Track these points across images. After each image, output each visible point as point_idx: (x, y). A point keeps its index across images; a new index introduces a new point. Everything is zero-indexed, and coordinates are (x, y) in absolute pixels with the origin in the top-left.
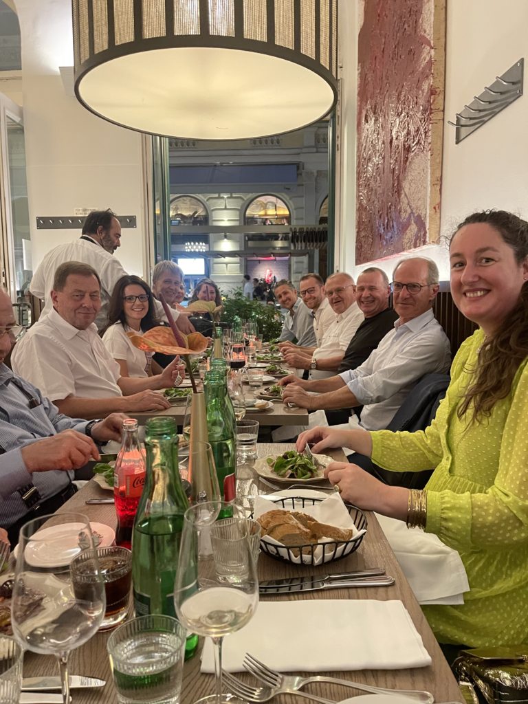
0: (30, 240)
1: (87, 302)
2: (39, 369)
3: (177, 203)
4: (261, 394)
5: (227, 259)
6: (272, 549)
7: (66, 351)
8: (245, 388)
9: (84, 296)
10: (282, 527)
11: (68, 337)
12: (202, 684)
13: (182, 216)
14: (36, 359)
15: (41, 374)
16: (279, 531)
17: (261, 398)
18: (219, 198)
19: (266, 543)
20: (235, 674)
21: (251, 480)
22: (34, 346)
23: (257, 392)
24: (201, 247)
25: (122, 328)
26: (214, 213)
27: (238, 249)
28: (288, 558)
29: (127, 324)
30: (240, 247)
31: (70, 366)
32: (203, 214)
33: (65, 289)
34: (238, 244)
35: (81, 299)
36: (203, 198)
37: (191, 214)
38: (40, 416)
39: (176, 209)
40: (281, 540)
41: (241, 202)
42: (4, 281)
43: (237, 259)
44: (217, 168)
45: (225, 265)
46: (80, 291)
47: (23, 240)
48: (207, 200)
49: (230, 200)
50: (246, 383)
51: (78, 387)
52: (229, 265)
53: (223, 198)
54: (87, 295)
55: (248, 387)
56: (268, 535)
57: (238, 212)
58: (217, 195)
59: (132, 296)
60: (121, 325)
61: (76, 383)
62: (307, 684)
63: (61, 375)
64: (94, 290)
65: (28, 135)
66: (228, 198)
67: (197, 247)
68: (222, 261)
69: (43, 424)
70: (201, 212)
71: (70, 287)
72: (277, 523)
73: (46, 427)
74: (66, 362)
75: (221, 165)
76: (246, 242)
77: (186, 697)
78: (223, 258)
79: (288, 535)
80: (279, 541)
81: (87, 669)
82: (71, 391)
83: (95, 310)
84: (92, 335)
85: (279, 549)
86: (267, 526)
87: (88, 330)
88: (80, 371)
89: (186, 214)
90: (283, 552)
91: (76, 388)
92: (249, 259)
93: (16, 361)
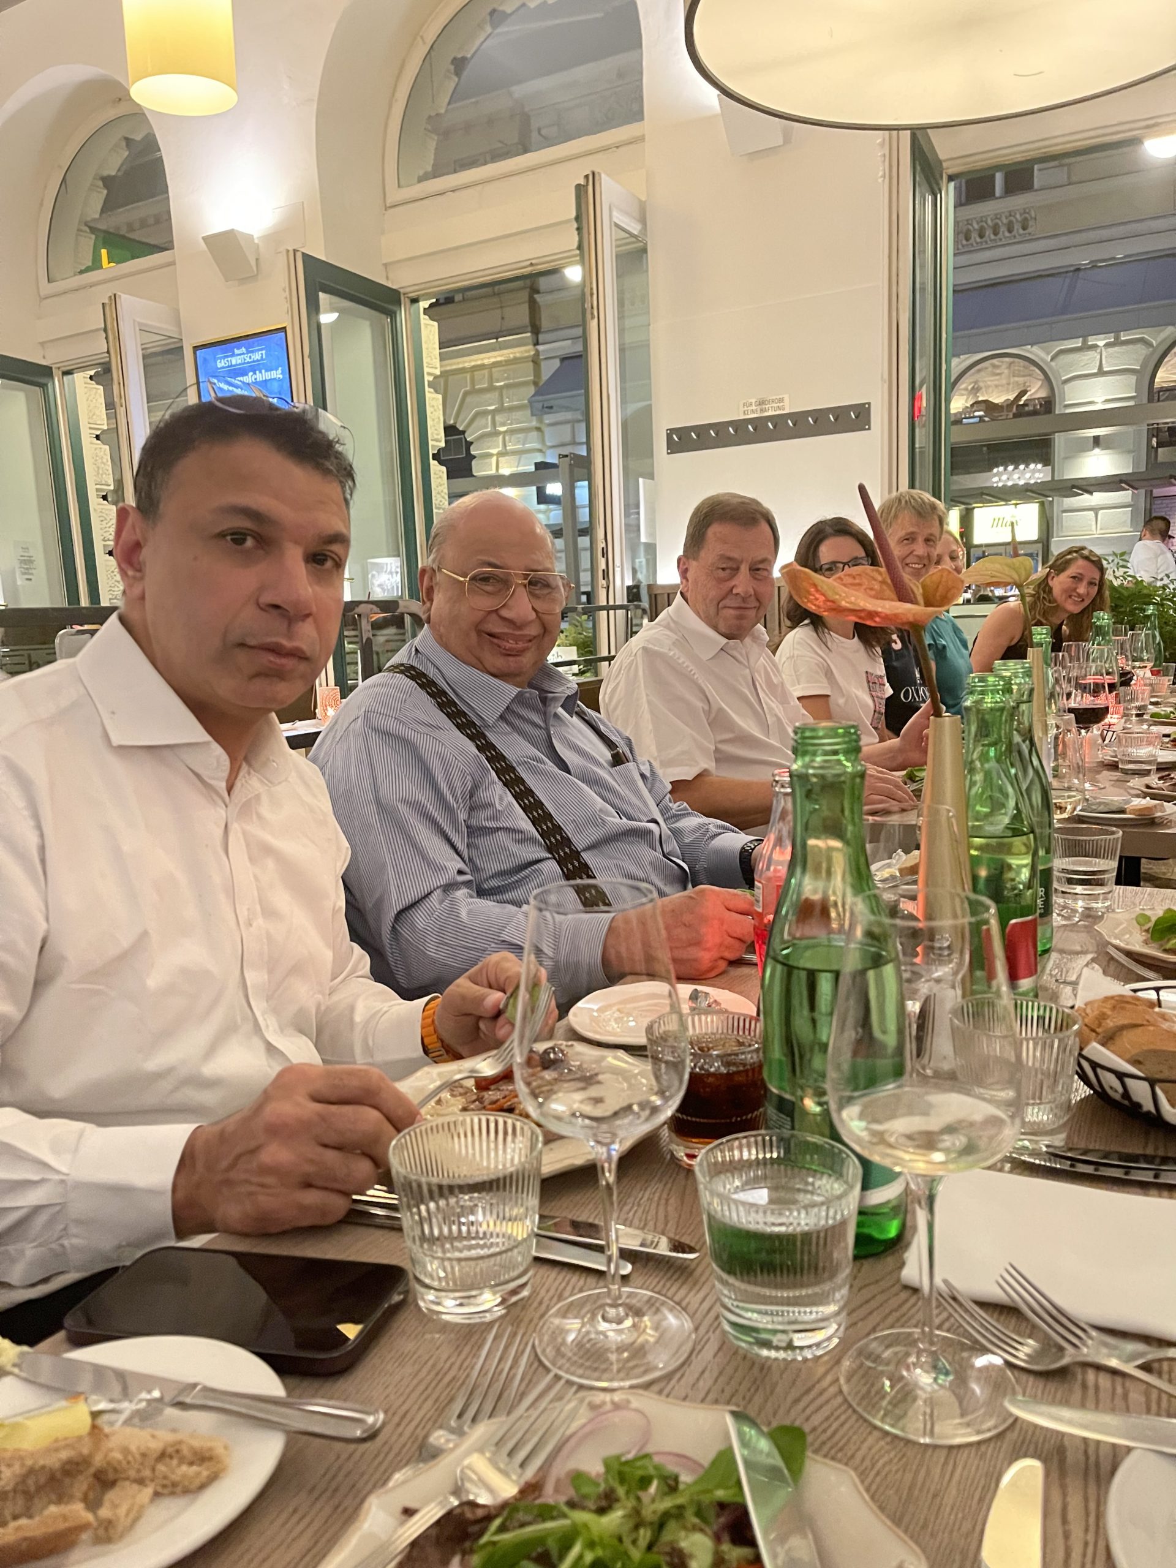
0: (653, 479)
1: (742, 583)
2: (647, 716)
3: (977, 377)
4: (1148, 787)
5: (1099, 498)
6: (1110, 1081)
7: (700, 681)
8: (1107, 775)
9: (738, 569)
10: (1140, 1030)
11: (706, 655)
12: (900, 1306)
13: (989, 407)
14: (643, 694)
15: (651, 727)
16: (1128, 1039)
17: (1145, 795)
18: (1086, 348)
19: (1095, 1065)
20: (983, 1304)
21: (1090, 957)
22: (641, 673)
23: (1137, 782)
24: (1034, 473)
25: (815, 635)
26: (1067, 387)
27: (1130, 471)
28: (1153, 1110)
29: (824, 625)
30: (1136, 463)
31: (708, 713)
32: (1043, 394)
33: (702, 554)
34: (1129, 459)
35: (732, 577)
36: (1042, 354)
37: (1012, 397)
38: (630, 784)
39: (976, 390)
40: (1136, 1062)
41: (1142, 351)
42: (603, 567)
43: (1125, 496)
44: (1081, 274)
45: (1092, 513)
46: (730, 559)
47: (641, 480)
48: (1052, 359)
49: (1111, 350)
50: (1114, 766)
51: (721, 758)
52: (1101, 512)
53: (1094, 347)
54: (744, 569)
55: (1116, 775)
56: (1103, 1045)
57: (1133, 379)
58: (1078, 343)
59: (834, 563)
60: (811, 627)
61: (717, 750)
62: (1160, 1360)
63: (688, 730)
64: (760, 558)
65: (655, 259)
66: (1107, 345)
67: (1023, 472)
68: (1086, 504)
69: (635, 800)
70: (1036, 391)
71: (711, 552)
72: (1126, 1022)
73: (641, 805)
74: (700, 705)
75: (1094, 266)
76: (1151, 451)
77: (862, 1320)
78: (1086, 496)
79: (1155, 1051)
80: (1128, 1061)
81: (669, 1225)
82: (708, 764)
83: (758, 600)
84: (755, 649)
85: (1129, 1082)
86: (1100, 1025)
87: (748, 640)
88: (730, 725)
89: (998, 399)
90: (1140, 1091)
91: (717, 760)
92: (1157, 492)
93: (607, 700)
